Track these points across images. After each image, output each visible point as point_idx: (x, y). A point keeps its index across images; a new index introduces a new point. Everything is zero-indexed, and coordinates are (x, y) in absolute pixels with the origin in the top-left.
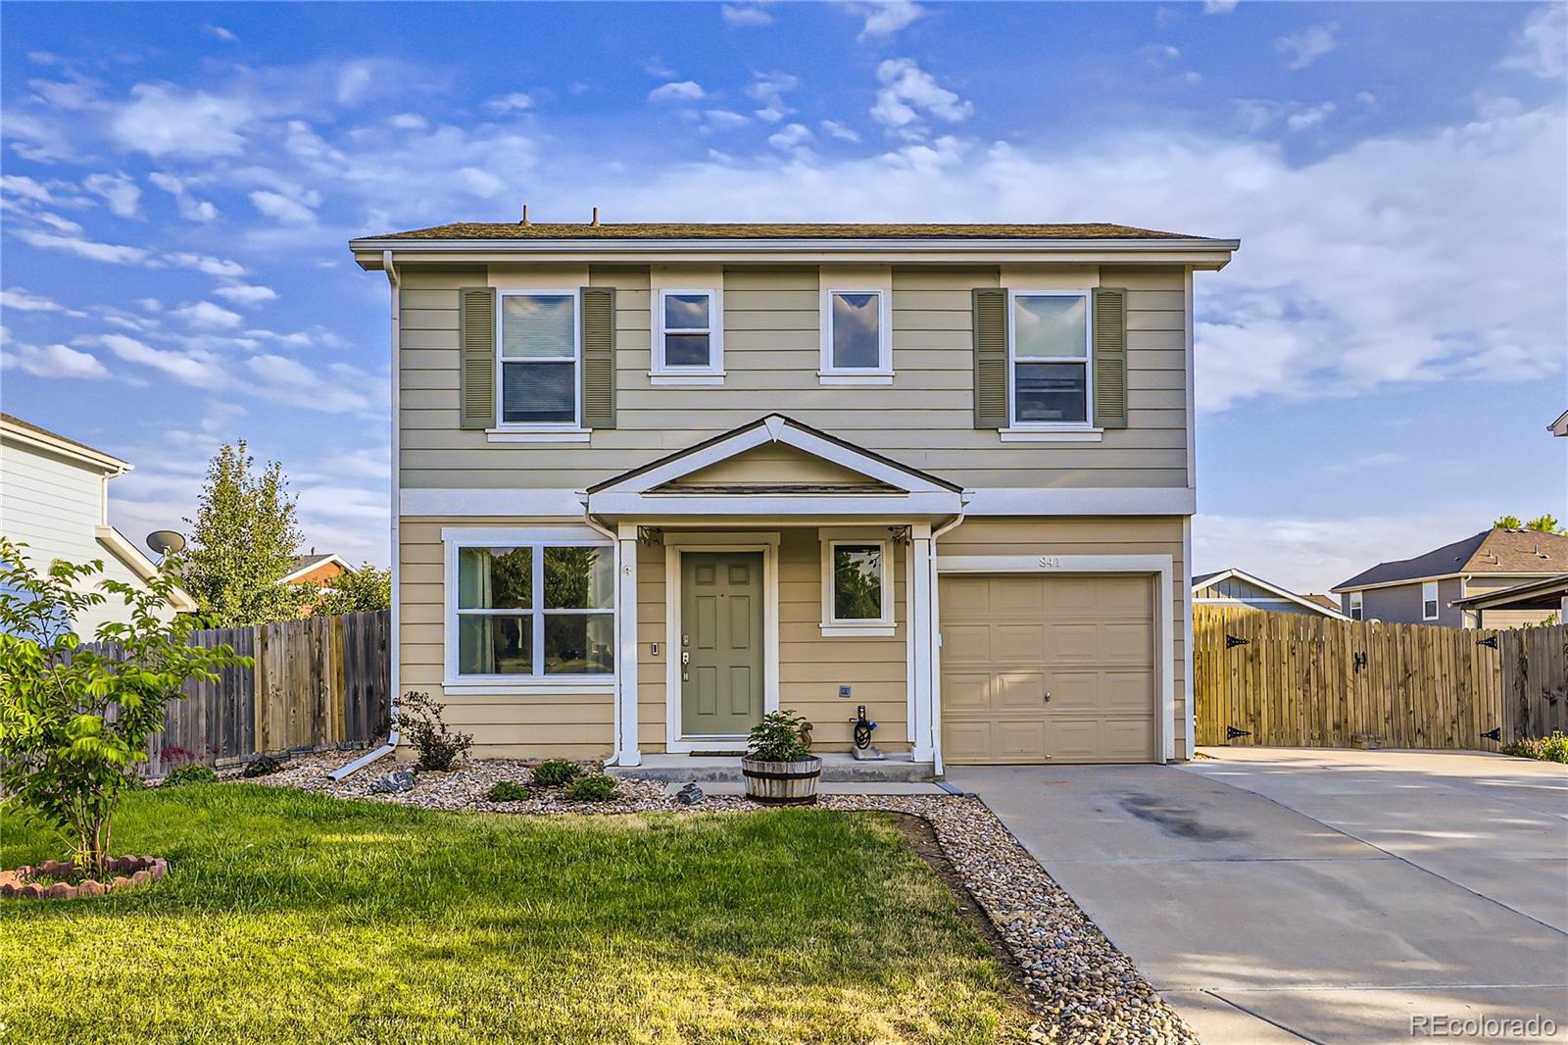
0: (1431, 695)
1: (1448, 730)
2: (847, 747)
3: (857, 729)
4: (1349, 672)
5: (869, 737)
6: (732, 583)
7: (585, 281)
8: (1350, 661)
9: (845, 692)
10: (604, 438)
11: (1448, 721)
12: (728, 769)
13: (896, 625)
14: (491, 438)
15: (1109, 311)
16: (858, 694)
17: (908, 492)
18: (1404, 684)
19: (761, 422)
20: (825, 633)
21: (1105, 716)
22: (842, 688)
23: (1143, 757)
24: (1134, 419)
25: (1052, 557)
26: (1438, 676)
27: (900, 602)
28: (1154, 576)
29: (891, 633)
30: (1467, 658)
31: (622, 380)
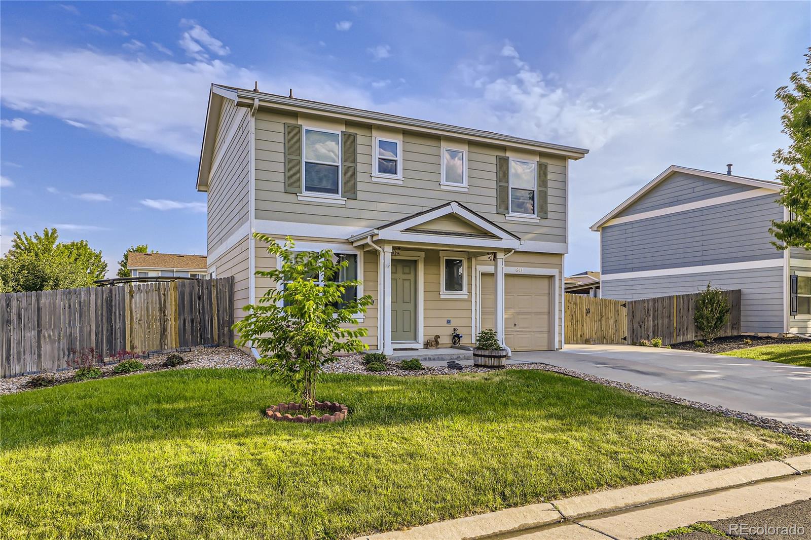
0: (608, 325)
1: (613, 337)
2: (450, 345)
3: (454, 338)
4: (585, 316)
5: (459, 341)
6: (404, 273)
7: (343, 128)
8: (585, 311)
9: (449, 322)
10: (351, 203)
11: (613, 334)
12: (431, 355)
13: (468, 294)
14: (299, 198)
15: (542, 170)
16: (454, 323)
17: (502, 239)
18: (600, 320)
19: (449, 204)
20: (442, 297)
21: (534, 332)
22: (448, 321)
23: (546, 348)
24: (550, 215)
25: (520, 268)
26: (610, 318)
27: (470, 284)
28: (551, 277)
29: (466, 297)
30: (618, 311)
31: (360, 177)
